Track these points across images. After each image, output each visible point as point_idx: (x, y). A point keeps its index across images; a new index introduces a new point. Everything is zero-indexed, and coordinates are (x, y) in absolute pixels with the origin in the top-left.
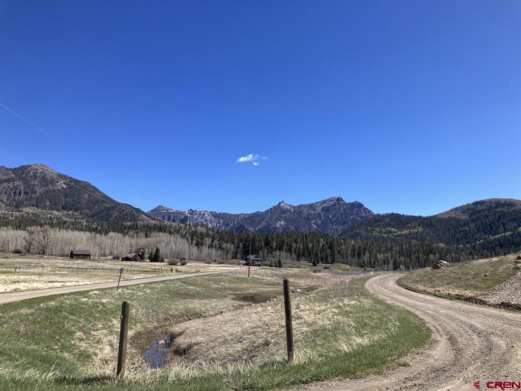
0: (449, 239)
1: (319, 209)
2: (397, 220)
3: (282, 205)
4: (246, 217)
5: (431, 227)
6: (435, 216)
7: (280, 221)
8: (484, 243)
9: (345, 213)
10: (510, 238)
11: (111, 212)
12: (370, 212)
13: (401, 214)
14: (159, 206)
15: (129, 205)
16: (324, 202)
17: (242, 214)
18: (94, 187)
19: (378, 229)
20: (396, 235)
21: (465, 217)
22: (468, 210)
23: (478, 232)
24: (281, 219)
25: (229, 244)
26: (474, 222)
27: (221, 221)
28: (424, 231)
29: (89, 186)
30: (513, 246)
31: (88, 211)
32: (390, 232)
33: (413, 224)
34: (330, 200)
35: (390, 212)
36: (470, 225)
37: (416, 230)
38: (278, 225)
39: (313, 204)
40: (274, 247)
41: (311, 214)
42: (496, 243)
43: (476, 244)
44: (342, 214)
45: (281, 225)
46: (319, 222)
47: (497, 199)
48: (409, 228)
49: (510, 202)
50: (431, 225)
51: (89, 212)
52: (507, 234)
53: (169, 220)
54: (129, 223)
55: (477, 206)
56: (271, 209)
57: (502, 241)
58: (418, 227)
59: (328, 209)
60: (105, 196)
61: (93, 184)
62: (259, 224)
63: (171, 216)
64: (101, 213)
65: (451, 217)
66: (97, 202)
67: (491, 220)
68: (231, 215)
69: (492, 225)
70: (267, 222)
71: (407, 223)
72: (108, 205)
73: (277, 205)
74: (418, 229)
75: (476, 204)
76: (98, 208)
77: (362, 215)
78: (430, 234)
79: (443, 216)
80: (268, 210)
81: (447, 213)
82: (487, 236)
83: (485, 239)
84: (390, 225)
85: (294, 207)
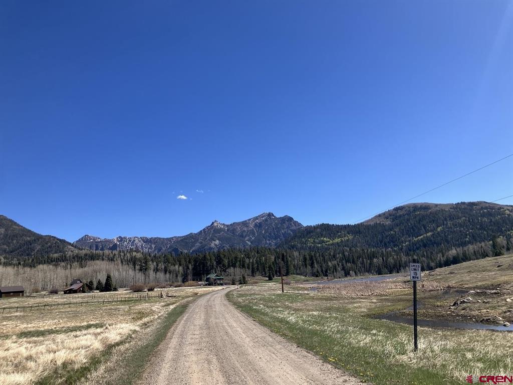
0: (378, 244)
1: (252, 226)
2: (327, 230)
3: (215, 224)
4: (179, 239)
5: (360, 234)
6: (361, 223)
7: (215, 241)
8: (409, 245)
9: (277, 228)
10: (432, 238)
11: (32, 245)
12: (299, 224)
13: (331, 223)
14: (85, 236)
15: (52, 237)
16: (256, 218)
17: (175, 237)
18: (11, 221)
19: (311, 240)
20: (329, 245)
21: (388, 222)
22: (390, 215)
23: (403, 235)
24: (215, 238)
25: (177, 267)
26: (398, 226)
27: (153, 246)
28: (354, 238)
29: (5, 219)
30: (435, 245)
31: (5, 247)
32: (323, 242)
33: (343, 233)
34: (262, 216)
35: (320, 223)
36: (395, 230)
37: (346, 238)
38: (213, 245)
39: (246, 221)
40: (227, 264)
41: (244, 231)
42: (420, 243)
43: (402, 246)
44: (273, 229)
45: (216, 245)
46: (253, 238)
47: (414, 204)
48: (339, 237)
49: (425, 206)
50: (360, 232)
51: (7, 247)
52: (428, 234)
53: (97, 249)
54: (56, 255)
55: (397, 211)
56: (204, 229)
57: (425, 241)
58: (349, 235)
59: (260, 224)
60: (24, 230)
61: (9, 217)
62: (193, 246)
63: (99, 245)
64: (21, 248)
65: (376, 223)
66: (15, 236)
67: (412, 223)
68: (163, 239)
69: (414, 227)
70: (201, 243)
71: (338, 232)
72: (29, 239)
73: (210, 225)
74: (348, 237)
75: (397, 209)
76: (18, 243)
77: (293, 228)
78: (359, 241)
79: (369, 224)
80: (201, 231)
81: (372, 220)
82: (411, 238)
83: (410, 241)
84: (322, 235)
85: (227, 226)
